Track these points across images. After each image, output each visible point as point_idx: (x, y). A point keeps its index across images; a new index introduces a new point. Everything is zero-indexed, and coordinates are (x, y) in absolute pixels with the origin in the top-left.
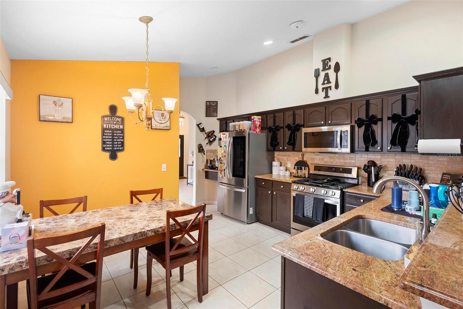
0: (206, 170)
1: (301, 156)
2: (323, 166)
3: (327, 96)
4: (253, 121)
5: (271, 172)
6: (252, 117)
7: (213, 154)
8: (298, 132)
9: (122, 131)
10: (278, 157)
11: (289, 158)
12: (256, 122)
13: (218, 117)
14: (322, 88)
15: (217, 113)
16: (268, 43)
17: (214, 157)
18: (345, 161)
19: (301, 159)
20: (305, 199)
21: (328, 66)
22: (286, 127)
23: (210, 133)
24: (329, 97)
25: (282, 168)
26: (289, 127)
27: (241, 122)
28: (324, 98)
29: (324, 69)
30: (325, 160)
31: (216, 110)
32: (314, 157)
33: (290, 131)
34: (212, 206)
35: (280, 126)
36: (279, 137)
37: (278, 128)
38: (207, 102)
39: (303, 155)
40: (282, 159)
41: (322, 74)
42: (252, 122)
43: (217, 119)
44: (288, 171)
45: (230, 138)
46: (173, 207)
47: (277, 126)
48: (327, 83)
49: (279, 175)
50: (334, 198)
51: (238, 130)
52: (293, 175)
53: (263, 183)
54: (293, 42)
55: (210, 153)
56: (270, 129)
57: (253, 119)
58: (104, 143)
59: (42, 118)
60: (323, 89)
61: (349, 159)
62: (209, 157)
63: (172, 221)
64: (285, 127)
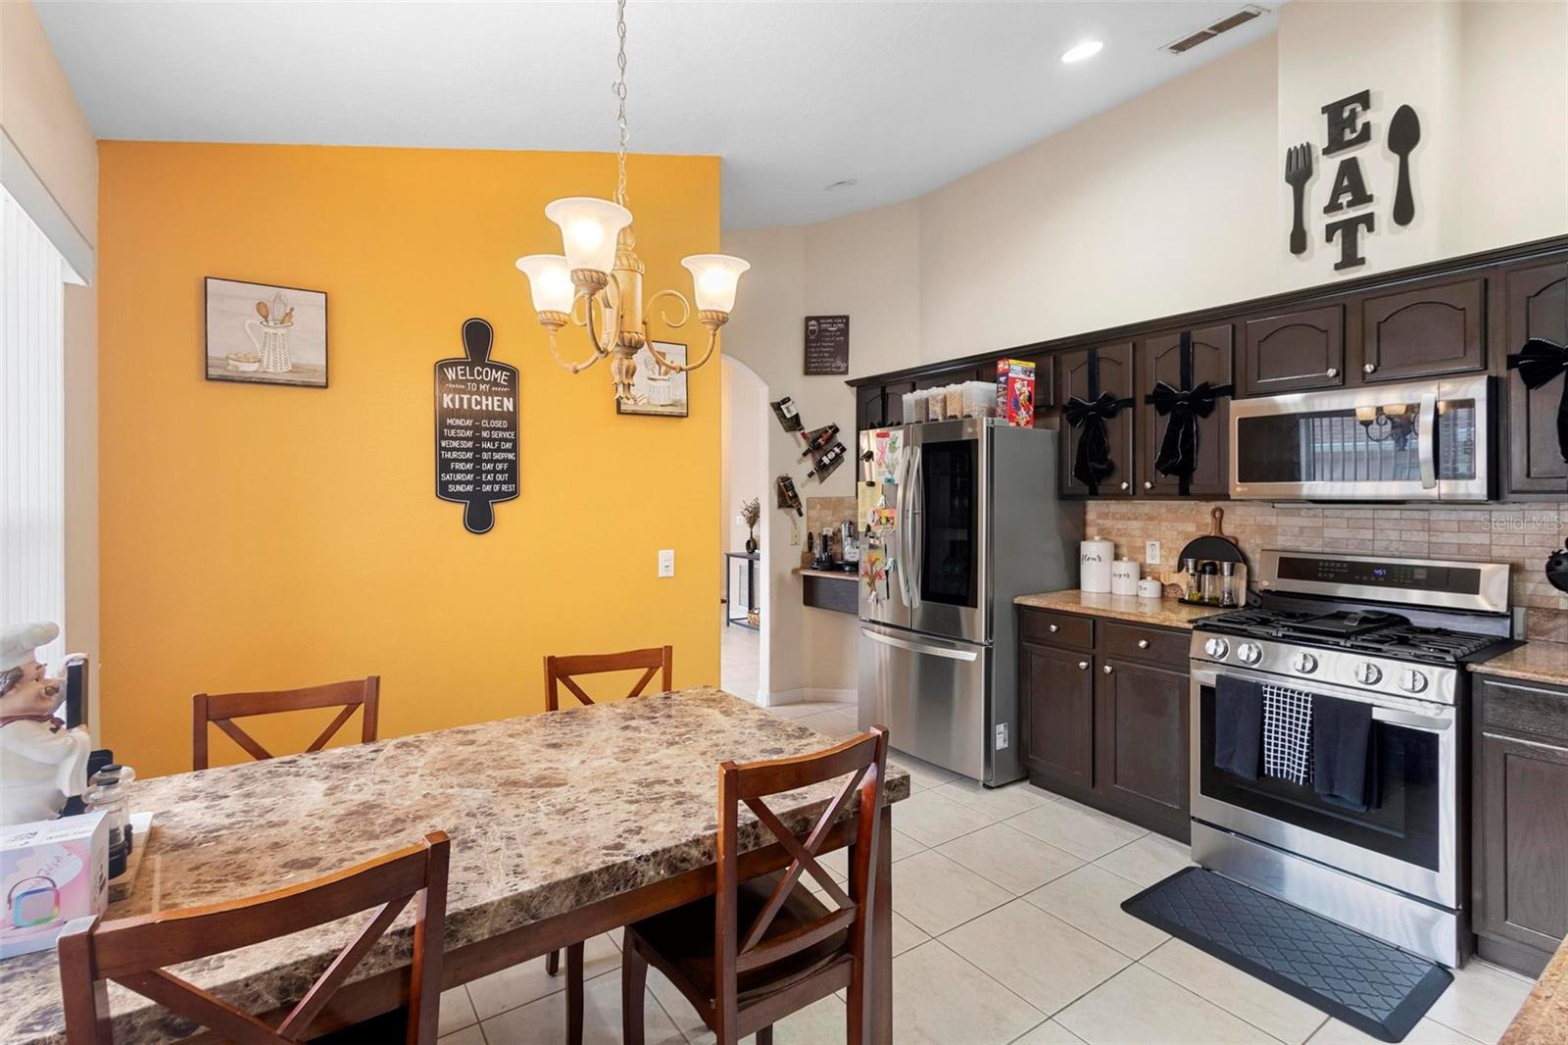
0: (806, 573)
1: (1208, 519)
2: (1324, 561)
3: (1350, 258)
4: (1002, 379)
5: (1076, 584)
6: (1001, 366)
7: (833, 515)
8: (1205, 416)
9: (512, 420)
10: (1101, 521)
11: (1151, 527)
12: (1018, 385)
13: (850, 377)
14: (1327, 226)
15: (846, 360)
16: (1083, 51)
17: (836, 525)
18: (1433, 539)
19: (1210, 531)
20: (1268, 702)
21: (1353, 131)
22: (1149, 400)
23: (821, 437)
24: (1362, 261)
25: (1125, 567)
26: (1162, 399)
27: (953, 388)
28: (1337, 267)
29: (1335, 144)
30: (1329, 533)
31: (842, 350)
32: (1273, 520)
33: (1168, 416)
34: (831, 707)
35: (1119, 397)
36: (1113, 441)
37: (1109, 407)
38: (808, 319)
39: (1219, 516)
40: (1119, 530)
41: (1326, 170)
42: (1001, 382)
43: (848, 383)
44: (1149, 578)
45: (908, 448)
46: (724, 732)
47: (1108, 398)
48: (1350, 204)
49: (1111, 593)
50: (1420, 700)
51: (940, 418)
52: (1171, 593)
53: (1054, 628)
54: (1180, 47)
55: (822, 508)
56: (1073, 412)
57: (1005, 373)
58: (443, 466)
59: (217, 367)
60: (1330, 231)
61: (1454, 526)
62: (818, 524)
63: (745, 814)
64: (1140, 400)
